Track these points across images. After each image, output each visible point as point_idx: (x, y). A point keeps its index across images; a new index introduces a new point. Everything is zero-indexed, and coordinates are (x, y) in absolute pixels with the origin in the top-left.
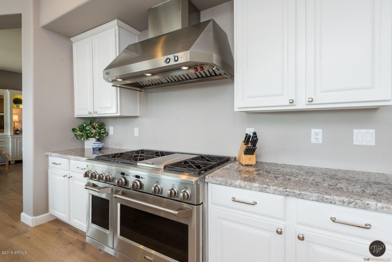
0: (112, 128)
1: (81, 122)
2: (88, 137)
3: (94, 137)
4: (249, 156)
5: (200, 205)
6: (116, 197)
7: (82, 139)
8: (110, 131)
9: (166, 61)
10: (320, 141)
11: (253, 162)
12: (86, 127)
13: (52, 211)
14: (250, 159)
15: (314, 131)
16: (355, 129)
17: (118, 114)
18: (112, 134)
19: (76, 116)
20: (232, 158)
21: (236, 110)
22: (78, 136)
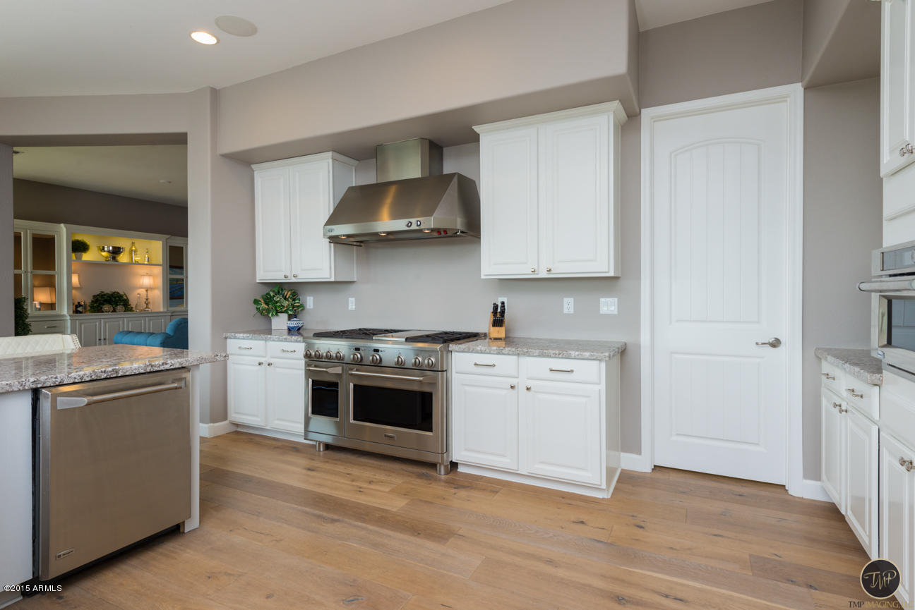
0: (312, 298)
1: (265, 290)
2: (277, 312)
3: (285, 312)
4: (497, 328)
5: (443, 371)
6: (352, 374)
7: (270, 315)
8: (308, 303)
9: (407, 226)
10: (572, 311)
11: (503, 335)
12: (274, 296)
13: (234, 416)
14: (499, 332)
15: (566, 300)
16: (603, 297)
17: (332, 279)
18: (312, 307)
19: (258, 281)
20: (482, 334)
21: (483, 277)
22: (263, 310)
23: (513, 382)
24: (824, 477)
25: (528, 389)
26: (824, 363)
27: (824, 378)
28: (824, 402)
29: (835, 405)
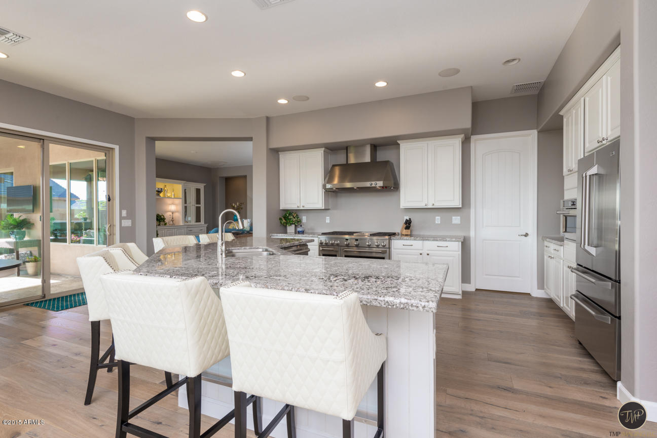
1: (284, 213)
2: (291, 224)
3: (294, 224)
4: (407, 230)
7: (287, 225)
8: (304, 219)
9: (370, 185)
10: (440, 222)
11: (409, 233)
12: (288, 216)
15: (436, 218)
16: (453, 216)
17: (323, 208)
18: (305, 221)
19: (281, 209)
21: (401, 207)
22: (284, 223)
23: (421, 252)
24: (545, 287)
25: (428, 254)
26: (545, 242)
27: (545, 247)
28: (545, 257)
29: (549, 257)
